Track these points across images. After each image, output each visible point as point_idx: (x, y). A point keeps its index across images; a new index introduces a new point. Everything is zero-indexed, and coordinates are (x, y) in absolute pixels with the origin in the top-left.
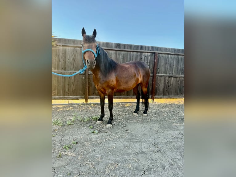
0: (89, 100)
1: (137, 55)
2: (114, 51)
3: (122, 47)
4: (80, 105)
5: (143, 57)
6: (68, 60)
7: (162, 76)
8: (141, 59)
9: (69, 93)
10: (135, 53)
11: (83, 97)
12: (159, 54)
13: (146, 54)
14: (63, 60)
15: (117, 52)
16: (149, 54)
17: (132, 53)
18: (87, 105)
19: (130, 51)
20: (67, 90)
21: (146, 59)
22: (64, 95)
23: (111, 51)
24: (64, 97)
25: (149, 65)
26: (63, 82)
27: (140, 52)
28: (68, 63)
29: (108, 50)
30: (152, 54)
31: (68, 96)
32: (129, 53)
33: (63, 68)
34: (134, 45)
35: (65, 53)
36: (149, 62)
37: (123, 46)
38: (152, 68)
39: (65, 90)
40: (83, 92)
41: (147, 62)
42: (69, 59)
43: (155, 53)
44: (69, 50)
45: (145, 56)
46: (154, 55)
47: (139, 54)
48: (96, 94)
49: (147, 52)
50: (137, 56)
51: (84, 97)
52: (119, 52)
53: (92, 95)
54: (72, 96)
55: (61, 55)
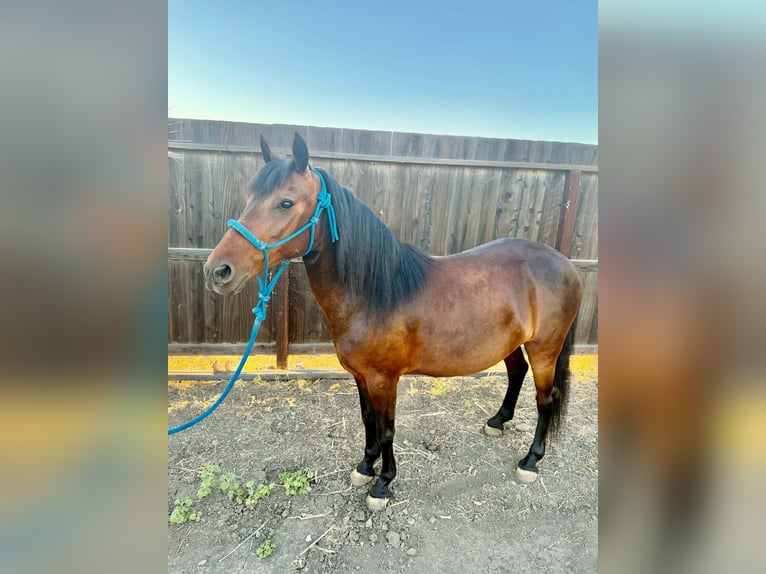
0: (290, 358)
1: (491, 179)
2: (394, 168)
3: (427, 148)
4: (255, 380)
5: (516, 189)
6: (211, 208)
7: (592, 266)
8: (508, 195)
9: (217, 333)
10: (482, 173)
11: (270, 347)
12: (587, 177)
13: (530, 175)
14: (192, 207)
15: (408, 169)
16: (542, 176)
17: (467, 172)
18: (284, 379)
19: (463, 166)
20: (208, 320)
21: (528, 196)
22: (201, 339)
23: (379, 169)
24: (200, 348)
25: (538, 222)
26: (193, 291)
27: (504, 169)
28: (211, 216)
29: (369, 162)
30: (555, 178)
31: (216, 340)
32: (456, 171)
33: (191, 239)
34: (479, 138)
35: (199, 178)
36: (539, 208)
37: (434, 144)
38: (551, 235)
39: (203, 321)
40: (270, 329)
41: (532, 211)
42: (213, 204)
43: (567, 172)
44: (212, 165)
45: (526, 186)
46: (564, 178)
47: (499, 174)
48: (320, 335)
49: (535, 170)
50: (491, 183)
51: (273, 347)
52: (415, 169)
53: (305, 338)
54: (228, 341)
55: (181, 186)
